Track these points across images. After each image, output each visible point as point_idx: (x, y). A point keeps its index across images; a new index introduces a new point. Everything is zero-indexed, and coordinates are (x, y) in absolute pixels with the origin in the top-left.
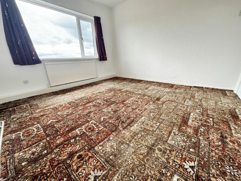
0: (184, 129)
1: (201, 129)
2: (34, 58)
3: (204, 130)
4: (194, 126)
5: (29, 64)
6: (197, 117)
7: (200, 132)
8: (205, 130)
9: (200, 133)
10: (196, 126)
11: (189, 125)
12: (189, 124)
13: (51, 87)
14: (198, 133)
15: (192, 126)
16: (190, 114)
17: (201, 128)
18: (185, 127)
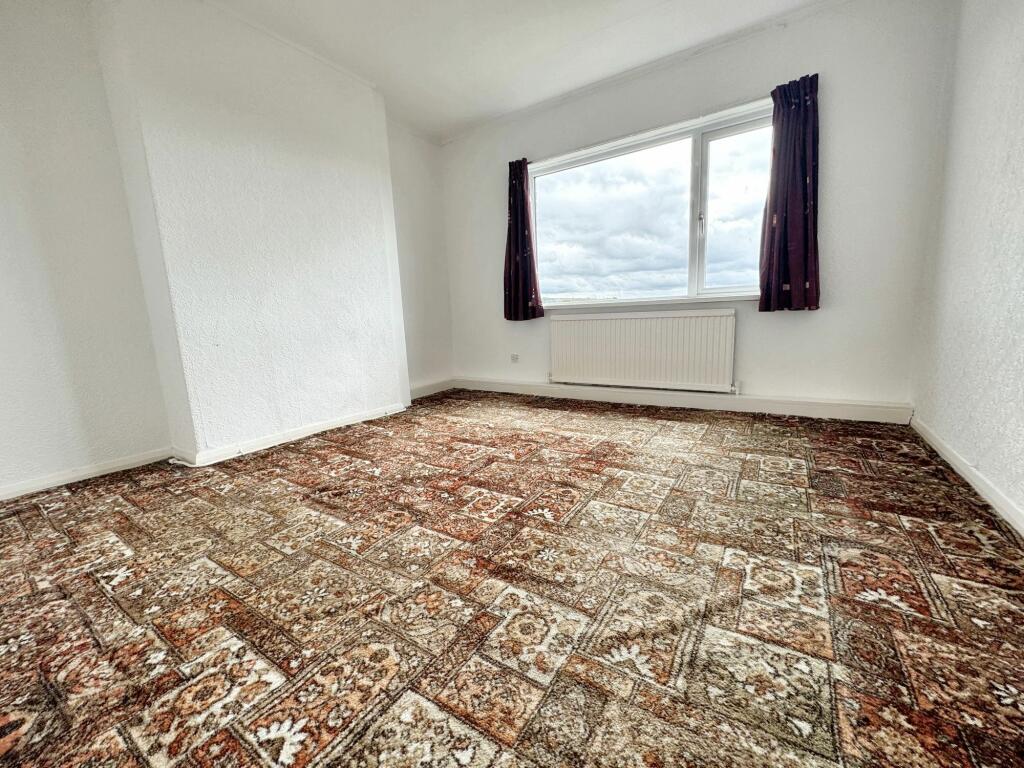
0: (212, 606)
1: (161, 656)
2: (530, 304)
3: (150, 665)
4: (194, 642)
5: (526, 318)
6: (236, 690)
7: (158, 643)
8: (144, 669)
9: (153, 641)
10: (194, 649)
11: (217, 630)
12: (222, 629)
13: (551, 383)
14: (159, 637)
15: (204, 636)
16: (282, 666)
17: (164, 662)
18: (217, 610)
